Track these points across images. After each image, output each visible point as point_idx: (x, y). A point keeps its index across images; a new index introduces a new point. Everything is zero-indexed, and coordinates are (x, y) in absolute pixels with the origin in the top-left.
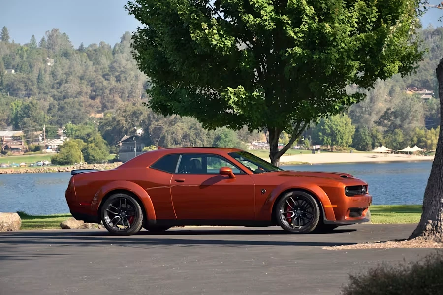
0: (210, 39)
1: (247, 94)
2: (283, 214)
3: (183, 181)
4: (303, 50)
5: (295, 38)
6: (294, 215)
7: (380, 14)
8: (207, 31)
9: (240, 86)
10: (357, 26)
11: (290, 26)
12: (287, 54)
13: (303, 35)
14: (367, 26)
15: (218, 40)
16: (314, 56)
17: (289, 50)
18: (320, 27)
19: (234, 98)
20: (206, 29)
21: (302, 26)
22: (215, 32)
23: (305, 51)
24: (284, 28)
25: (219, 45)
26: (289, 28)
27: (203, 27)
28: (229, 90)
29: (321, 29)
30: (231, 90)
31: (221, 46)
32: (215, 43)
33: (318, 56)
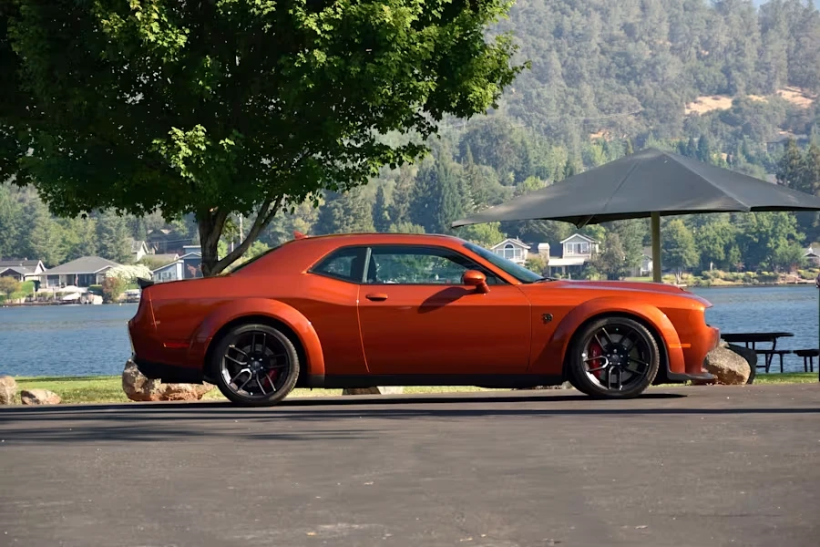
0: (142, 30)
1: (208, 143)
2: (587, 362)
3: (383, 299)
4: (328, 56)
5: (319, 32)
6: (607, 362)
8: (138, 15)
9: (198, 126)
10: (421, 12)
11: (303, 9)
12: (296, 64)
13: (332, 28)
14: (433, 12)
15: (158, 33)
16: (352, 69)
17: (302, 56)
18: (365, 12)
19: (186, 151)
20: (137, 10)
21: (329, 10)
22: (155, 16)
23: (332, 59)
24: (291, 12)
25: (160, 42)
26: (300, 12)
27: (131, 6)
28: (174, 133)
29: (367, 16)
30: (180, 133)
31: (165, 44)
32: (152, 38)
33: (359, 70)
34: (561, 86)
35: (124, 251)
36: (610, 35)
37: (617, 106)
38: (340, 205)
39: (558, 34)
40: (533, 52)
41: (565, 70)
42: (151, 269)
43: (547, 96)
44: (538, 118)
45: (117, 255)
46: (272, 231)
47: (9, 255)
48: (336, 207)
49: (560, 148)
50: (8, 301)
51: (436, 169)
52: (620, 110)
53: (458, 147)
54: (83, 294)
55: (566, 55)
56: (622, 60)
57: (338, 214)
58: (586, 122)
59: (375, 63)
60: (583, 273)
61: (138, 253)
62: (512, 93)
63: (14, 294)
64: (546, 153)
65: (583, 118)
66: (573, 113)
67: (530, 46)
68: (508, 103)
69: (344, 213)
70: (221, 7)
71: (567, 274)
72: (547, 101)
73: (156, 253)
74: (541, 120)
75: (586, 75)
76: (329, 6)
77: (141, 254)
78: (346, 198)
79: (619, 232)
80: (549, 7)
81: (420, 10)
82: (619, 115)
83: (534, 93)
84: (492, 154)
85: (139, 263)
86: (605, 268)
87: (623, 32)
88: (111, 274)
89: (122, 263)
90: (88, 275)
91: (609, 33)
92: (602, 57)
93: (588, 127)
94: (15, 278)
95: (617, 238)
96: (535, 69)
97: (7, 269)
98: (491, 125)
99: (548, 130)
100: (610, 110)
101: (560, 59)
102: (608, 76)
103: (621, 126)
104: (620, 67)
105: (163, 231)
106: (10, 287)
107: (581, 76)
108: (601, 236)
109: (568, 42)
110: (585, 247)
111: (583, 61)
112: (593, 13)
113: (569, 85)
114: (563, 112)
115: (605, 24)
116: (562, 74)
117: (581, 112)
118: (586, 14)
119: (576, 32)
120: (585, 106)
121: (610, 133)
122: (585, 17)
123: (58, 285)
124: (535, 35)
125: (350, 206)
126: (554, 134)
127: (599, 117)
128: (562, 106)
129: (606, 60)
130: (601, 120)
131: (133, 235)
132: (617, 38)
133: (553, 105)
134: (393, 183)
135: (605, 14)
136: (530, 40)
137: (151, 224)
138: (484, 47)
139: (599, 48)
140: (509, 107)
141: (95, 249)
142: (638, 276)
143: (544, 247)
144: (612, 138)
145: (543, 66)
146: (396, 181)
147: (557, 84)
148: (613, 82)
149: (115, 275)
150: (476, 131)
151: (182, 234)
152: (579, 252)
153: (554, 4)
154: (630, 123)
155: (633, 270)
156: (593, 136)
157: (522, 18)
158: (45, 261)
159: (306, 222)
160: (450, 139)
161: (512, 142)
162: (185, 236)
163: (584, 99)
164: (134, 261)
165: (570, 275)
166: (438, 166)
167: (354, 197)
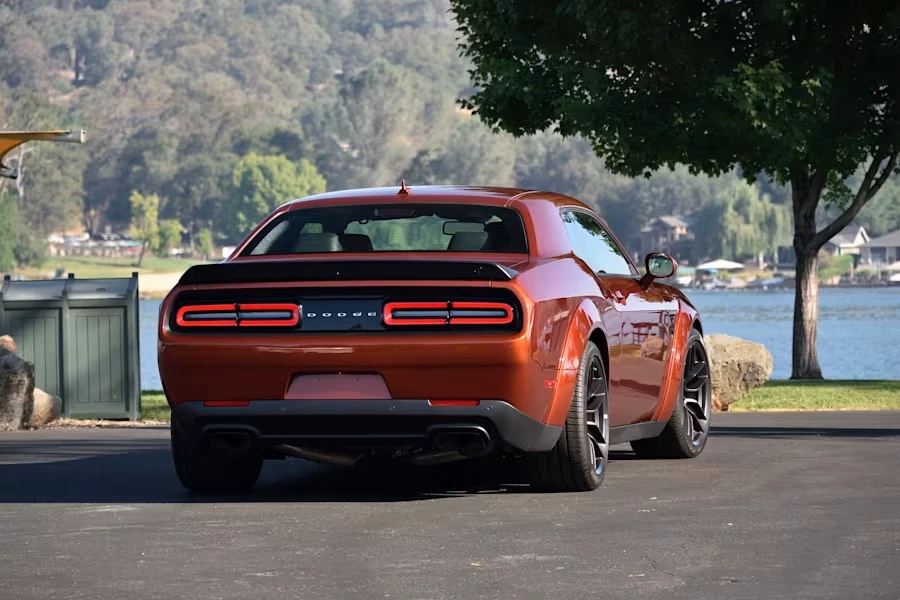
9: (773, 63)
28: (743, 70)
30: (749, 70)
123: (884, 261)
158: (869, 228)
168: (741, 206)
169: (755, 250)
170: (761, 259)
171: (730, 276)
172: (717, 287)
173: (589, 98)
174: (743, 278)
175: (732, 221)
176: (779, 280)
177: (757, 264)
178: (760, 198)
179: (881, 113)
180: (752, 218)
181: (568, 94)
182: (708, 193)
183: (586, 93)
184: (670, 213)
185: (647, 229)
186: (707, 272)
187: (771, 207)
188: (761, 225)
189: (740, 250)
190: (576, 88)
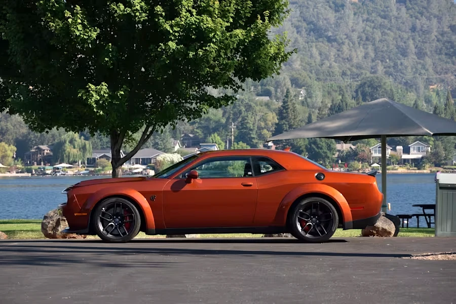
0: (72, 29)
4: (177, 45)
5: (171, 31)
7: (254, 9)
8: (70, 20)
9: (103, 83)
10: (232, 21)
12: (159, 50)
13: (179, 29)
14: (239, 21)
15: (81, 31)
16: (190, 53)
17: (162, 45)
18: (198, 21)
19: (96, 97)
20: (69, 18)
21: (178, 19)
22: (79, 21)
23: (179, 47)
24: (157, 20)
25: (82, 36)
26: (162, 20)
27: (66, 15)
28: (90, 87)
29: (199, 23)
30: (93, 87)
31: (85, 37)
32: (78, 34)
33: (194, 53)
34: (414, 59)
35: (168, 146)
36: (442, 31)
37: (445, 71)
38: (287, 123)
39: (413, 30)
40: (399, 39)
41: (416, 50)
42: (181, 156)
43: (405, 64)
44: (401, 76)
45: (164, 148)
46: (249, 136)
47: (105, 147)
48: (284, 124)
49: (412, 94)
50: (103, 172)
51: (341, 104)
52: (446, 73)
53: (355, 92)
54: (144, 169)
55: (418, 42)
56: (449, 45)
57: (285, 128)
58: (427, 79)
59: (203, 49)
60: (421, 163)
61: (176, 147)
62: (386, 62)
63: (106, 168)
64: (404, 96)
65: (426, 77)
66: (420, 74)
67: (397, 36)
68: (385, 68)
69: (289, 128)
70: (117, 16)
71: (412, 163)
72: (406, 67)
73: (186, 147)
74: (403, 78)
75: (429, 53)
76: (178, 17)
77: (177, 147)
78: (290, 119)
79: (442, 141)
80: (408, 15)
81: (231, 20)
82: (446, 76)
83: (399, 62)
84: (374, 96)
85: (175, 152)
86: (433, 160)
87: (449, 29)
88: (160, 158)
89: (166, 152)
90: (147, 159)
91: (441, 30)
92: (438, 43)
93: (429, 82)
94: (107, 159)
95: (440, 145)
96: (400, 49)
97: (103, 154)
98: (373, 80)
99: (406, 84)
100: (441, 73)
101: (414, 44)
102: (440, 54)
103: (447, 82)
104: (447, 49)
105: (190, 135)
106: (104, 165)
107: (425, 54)
108: (431, 143)
109: (419, 35)
110: (422, 148)
111: (427, 45)
112: (433, 19)
113: (418, 58)
114: (415, 73)
115: (439, 25)
116: (415, 53)
117: (425, 73)
118: (429, 19)
119: (423, 29)
120: (427, 70)
121: (441, 85)
122: (428, 21)
123: (130, 164)
124: (400, 30)
125: (292, 123)
126: (409, 86)
127: (435, 76)
128: (414, 70)
129: (440, 45)
130: (436, 78)
131: (173, 137)
132: (446, 33)
133: (409, 70)
134: (317, 111)
135: (440, 19)
136: (398, 33)
137: (183, 131)
138: (268, 42)
139: (436, 38)
140: (385, 70)
141: (152, 144)
142: (452, 165)
143: (400, 148)
144: (442, 88)
145: (404, 47)
146: (319, 110)
147: (412, 58)
148: (443, 57)
149: (162, 159)
150: (365, 83)
151: (200, 137)
152: (419, 151)
153: (411, 14)
154: (452, 80)
155: (449, 162)
156: (431, 87)
157: (393, 21)
158: (124, 150)
159: (269, 131)
160: (351, 87)
161: (385, 89)
162: (201, 139)
163: (427, 67)
164: (173, 151)
165: (413, 164)
166: (342, 102)
167: (295, 119)
168: (72, 141)
169: (77, 159)
170: (80, 163)
171: (67, 170)
172: (62, 174)
173: (22, 98)
174: (73, 171)
175: (68, 148)
176: (88, 171)
177: (79, 165)
178: (80, 138)
179: (149, 106)
180: (76, 146)
181: (13, 97)
182: (58, 136)
183: (21, 96)
184: (43, 144)
185: (33, 150)
186: (58, 169)
187: (83, 141)
188: (80, 149)
189: (71, 160)
190: (16, 94)
